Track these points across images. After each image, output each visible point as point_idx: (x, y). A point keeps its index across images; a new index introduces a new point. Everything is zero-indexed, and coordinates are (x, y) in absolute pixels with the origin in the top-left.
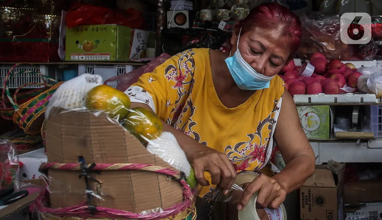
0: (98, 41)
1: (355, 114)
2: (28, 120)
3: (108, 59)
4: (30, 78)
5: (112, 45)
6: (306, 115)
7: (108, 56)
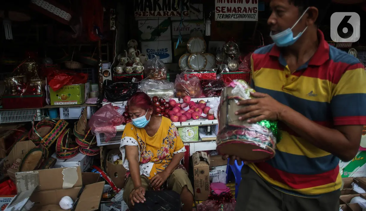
0: (69, 95)
1: (209, 128)
2: (49, 144)
3: (76, 103)
4: (31, 115)
5: (78, 96)
6: (188, 131)
7: (76, 102)
